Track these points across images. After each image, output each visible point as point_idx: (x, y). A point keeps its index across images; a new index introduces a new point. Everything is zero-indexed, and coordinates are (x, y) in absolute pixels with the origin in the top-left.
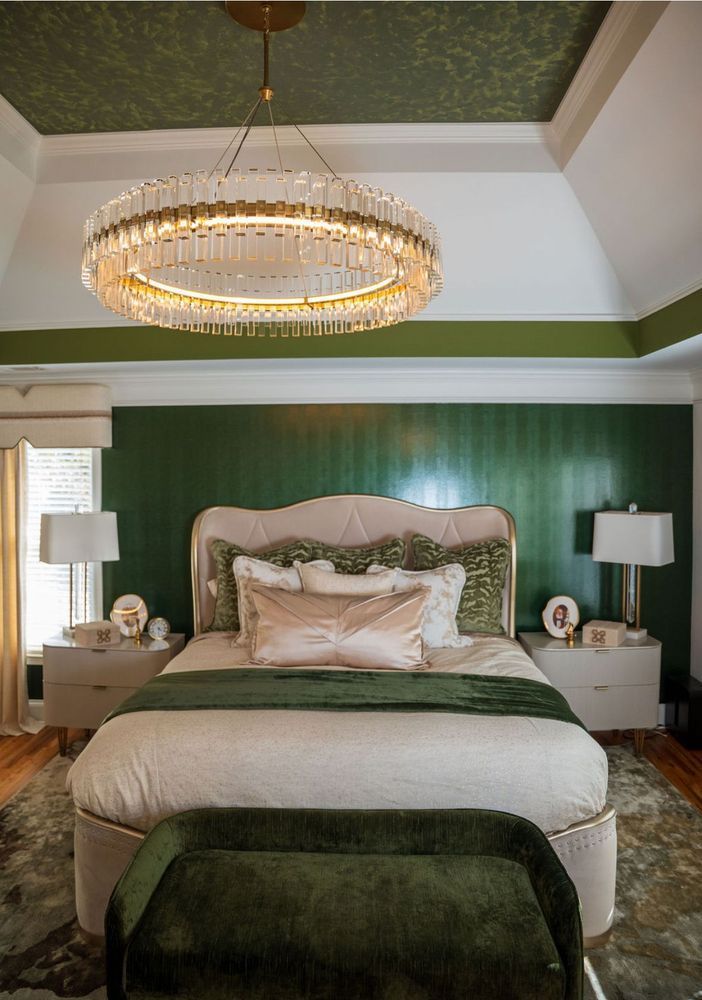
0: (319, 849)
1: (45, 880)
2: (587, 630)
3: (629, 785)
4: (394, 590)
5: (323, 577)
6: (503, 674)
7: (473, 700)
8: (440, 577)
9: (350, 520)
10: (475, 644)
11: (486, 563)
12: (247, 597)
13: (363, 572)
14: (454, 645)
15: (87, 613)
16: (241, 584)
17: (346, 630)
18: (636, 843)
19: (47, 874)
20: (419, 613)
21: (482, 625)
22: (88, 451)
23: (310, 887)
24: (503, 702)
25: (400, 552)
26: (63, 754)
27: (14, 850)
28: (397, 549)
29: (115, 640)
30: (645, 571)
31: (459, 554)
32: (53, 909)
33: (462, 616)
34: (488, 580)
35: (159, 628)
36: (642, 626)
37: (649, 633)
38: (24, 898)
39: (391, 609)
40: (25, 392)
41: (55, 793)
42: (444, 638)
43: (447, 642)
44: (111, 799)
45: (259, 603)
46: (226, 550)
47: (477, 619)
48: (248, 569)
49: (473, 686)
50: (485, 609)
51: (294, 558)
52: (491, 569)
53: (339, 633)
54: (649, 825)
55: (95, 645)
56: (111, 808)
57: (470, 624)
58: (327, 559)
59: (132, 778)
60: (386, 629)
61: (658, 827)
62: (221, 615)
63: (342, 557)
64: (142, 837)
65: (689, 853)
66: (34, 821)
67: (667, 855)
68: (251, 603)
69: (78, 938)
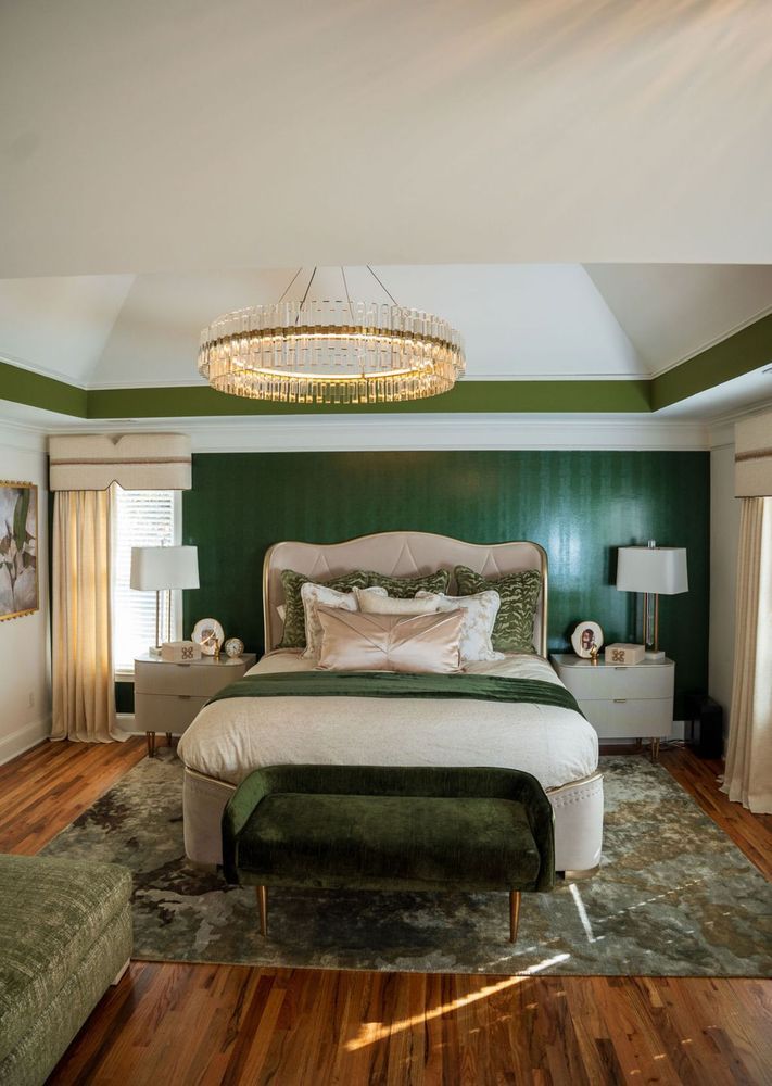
0: (372, 794)
1: (156, 836)
2: (609, 650)
3: (641, 783)
4: (438, 610)
5: (378, 599)
6: (525, 677)
7: (494, 692)
8: (478, 601)
9: (402, 552)
10: (507, 659)
11: (519, 591)
12: (313, 617)
13: (412, 597)
14: (488, 658)
15: (171, 634)
16: (307, 607)
17: (395, 642)
18: (635, 819)
19: (154, 831)
20: (457, 628)
21: (516, 644)
22: (171, 493)
23: (364, 812)
24: (518, 694)
25: (445, 581)
26: (152, 756)
27: (125, 817)
28: (442, 578)
29: (197, 657)
30: (663, 599)
31: (496, 583)
32: (165, 851)
33: (497, 636)
34: (521, 605)
35: (234, 645)
36: (660, 649)
37: (666, 656)
38: (141, 845)
39: (431, 625)
40: (116, 439)
41: (150, 783)
42: (479, 653)
43: (483, 656)
44: (213, 759)
45: (324, 621)
46: (294, 578)
47: (511, 639)
48: (314, 594)
49: (496, 684)
50: (518, 630)
51: (353, 585)
52: (524, 596)
53: (389, 644)
54: (649, 809)
55: (181, 661)
56: (214, 767)
57: (505, 643)
58: (382, 586)
59: (230, 744)
60: (429, 641)
61: (657, 810)
62: (290, 634)
63: (394, 585)
64: (234, 788)
65: (676, 826)
66: (136, 800)
67: (658, 827)
68: (317, 622)
69: (187, 867)
